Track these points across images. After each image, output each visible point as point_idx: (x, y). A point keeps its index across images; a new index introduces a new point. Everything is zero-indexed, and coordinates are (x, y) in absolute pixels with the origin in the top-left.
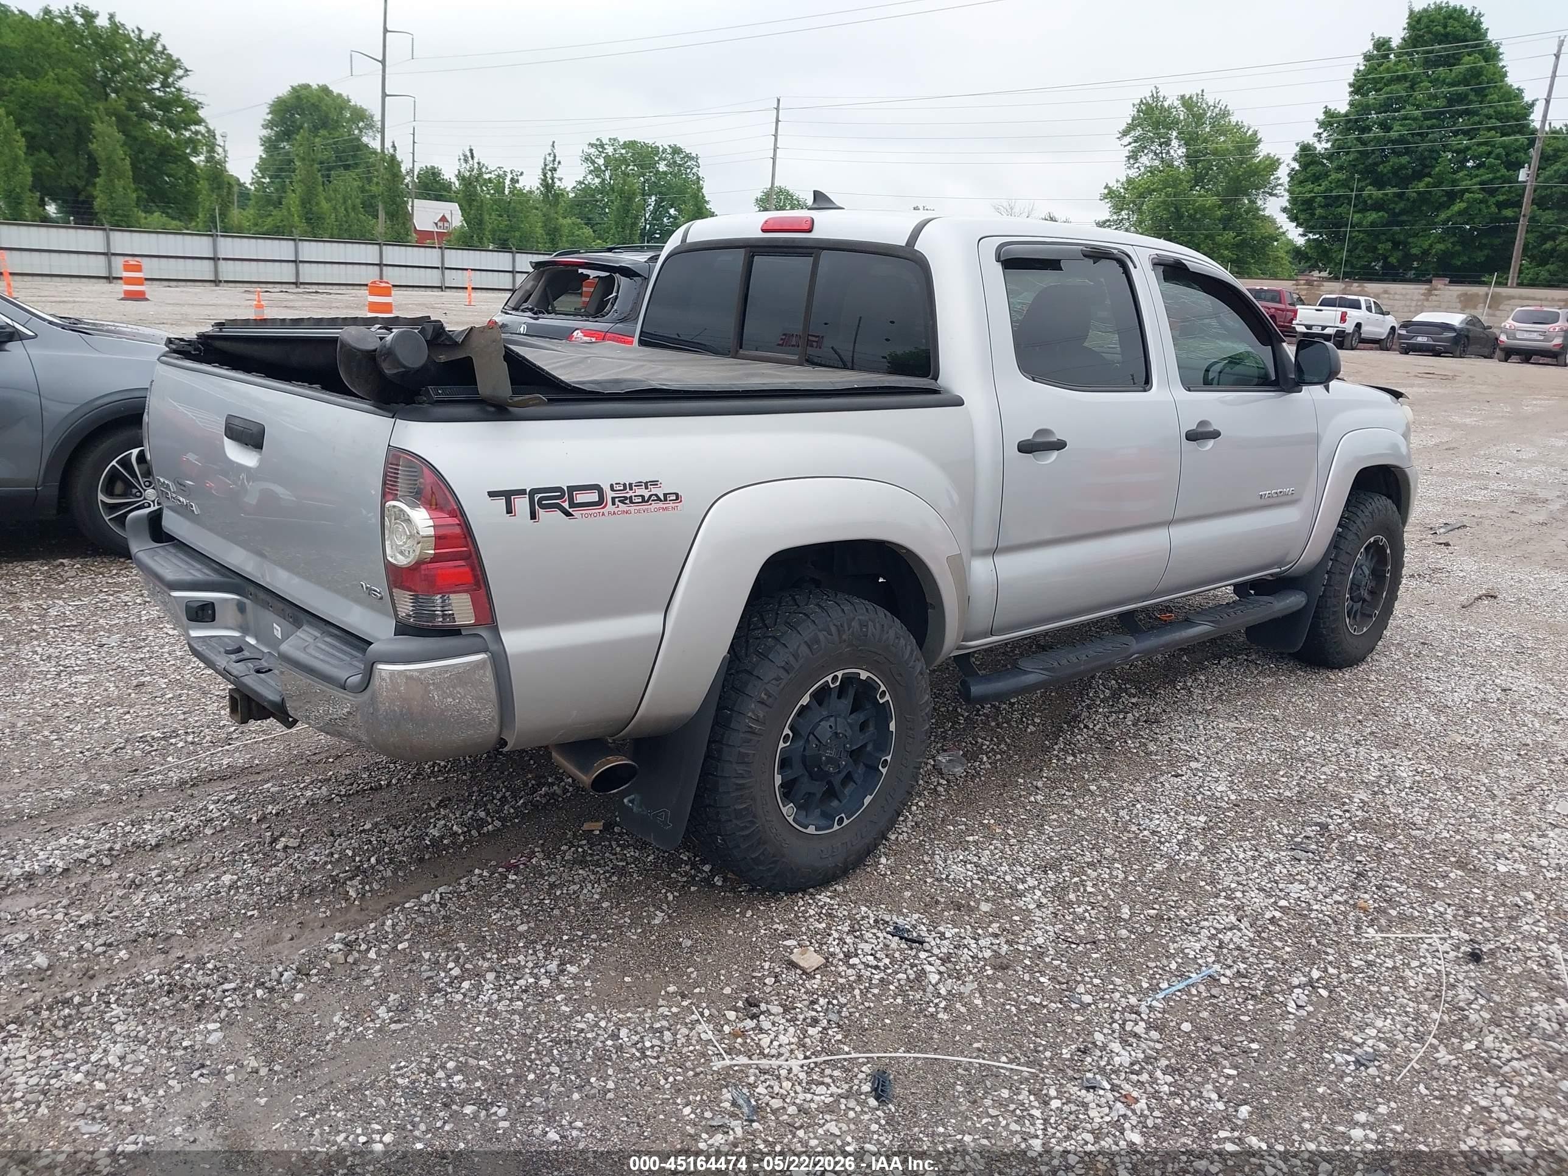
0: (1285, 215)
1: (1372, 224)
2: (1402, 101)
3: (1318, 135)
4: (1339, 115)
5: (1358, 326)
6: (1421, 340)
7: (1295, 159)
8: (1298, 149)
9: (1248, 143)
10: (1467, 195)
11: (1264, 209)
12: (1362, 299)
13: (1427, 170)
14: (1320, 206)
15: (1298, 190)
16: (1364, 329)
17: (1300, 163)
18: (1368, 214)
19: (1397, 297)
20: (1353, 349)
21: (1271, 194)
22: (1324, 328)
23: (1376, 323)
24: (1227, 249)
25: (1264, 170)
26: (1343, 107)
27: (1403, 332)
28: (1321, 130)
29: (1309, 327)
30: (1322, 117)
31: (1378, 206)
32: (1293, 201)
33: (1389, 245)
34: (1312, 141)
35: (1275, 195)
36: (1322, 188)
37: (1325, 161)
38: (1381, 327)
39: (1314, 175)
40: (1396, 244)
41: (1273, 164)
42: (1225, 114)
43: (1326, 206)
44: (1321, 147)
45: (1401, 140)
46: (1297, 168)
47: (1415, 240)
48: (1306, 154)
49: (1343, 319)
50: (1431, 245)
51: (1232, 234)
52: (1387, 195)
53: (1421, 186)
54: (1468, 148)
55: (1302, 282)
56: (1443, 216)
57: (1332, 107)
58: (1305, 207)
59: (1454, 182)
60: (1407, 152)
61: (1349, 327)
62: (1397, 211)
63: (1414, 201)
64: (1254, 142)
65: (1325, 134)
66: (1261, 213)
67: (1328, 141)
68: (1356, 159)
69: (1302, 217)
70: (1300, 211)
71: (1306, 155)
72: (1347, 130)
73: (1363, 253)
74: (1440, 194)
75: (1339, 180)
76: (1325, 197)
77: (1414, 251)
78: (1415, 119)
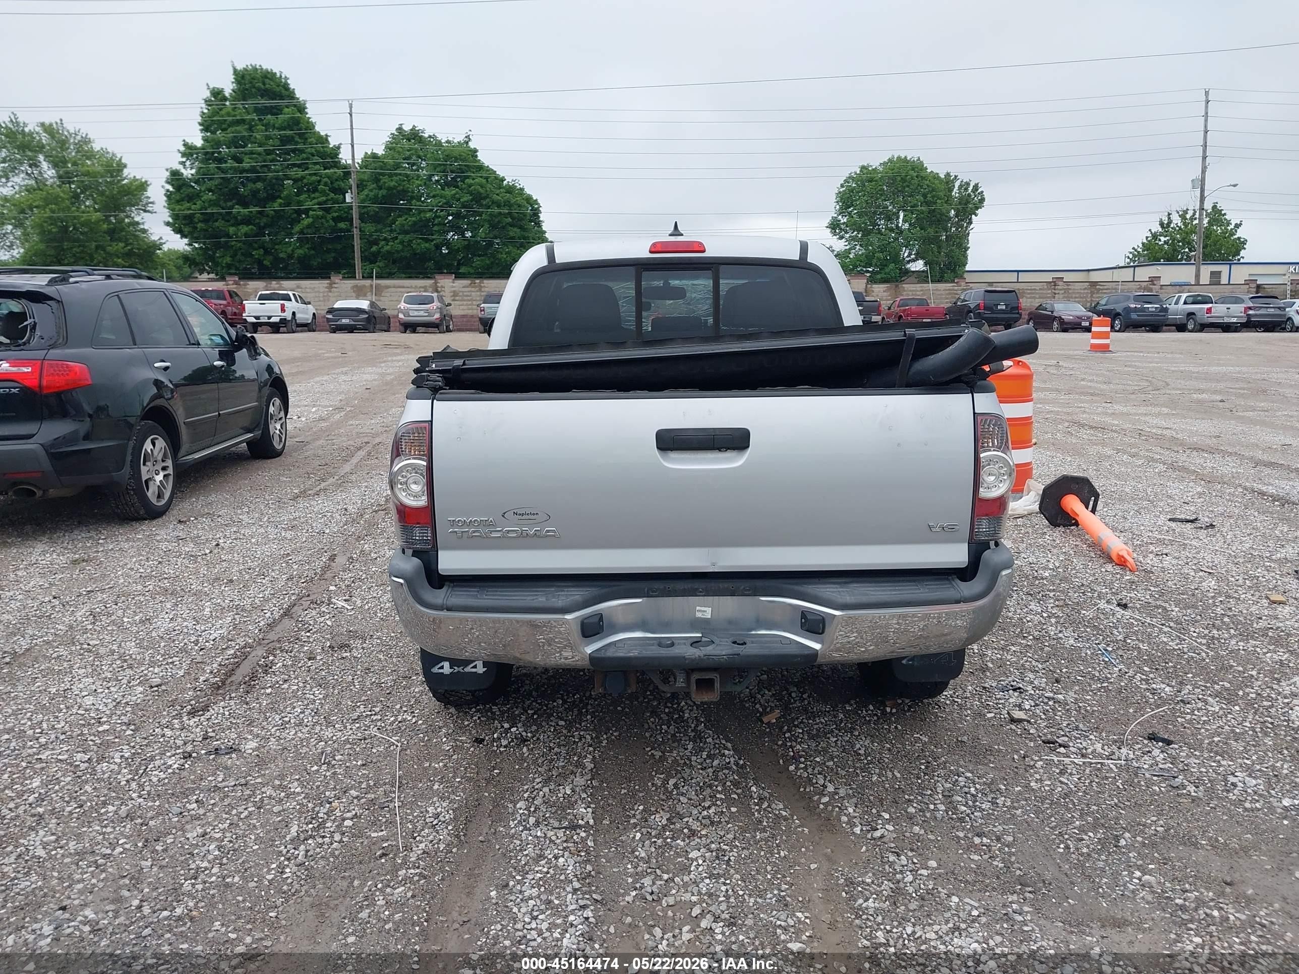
0: (169, 229)
1: (246, 235)
2: (246, 140)
3: (183, 163)
4: (195, 148)
5: (294, 313)
6: (345, 321)
7: (167, 182)
8: (168, 174)
9: (115, 168)
10: (311, 213)
11: (143, 223)
12: (290, 293)
13: (277, 194)
14: (200, 221)
15: (178, 207)
16: (298, 316)
17: (172, 185)
18: (240, 227)
19: (308, 290)
20: (294, 332)
21: (145, 211)
22: (269, 318)
23: (305, 312)
24: (119, 258)
25: (136, 190)
26: (198, 141)
27: (330, 316)
28: (184, 159)
29: (257, 318)
30: (182, 149)
31: (247, 221)
32: (175, 217)
33: (262, 251)
34: (180, 168)
35: (148, 211)
36: (198, 206)
37: (193, 184)
38: (307, 314)
39: (188, 195)
40: (267, 252)
41: (143, 186)
42: (86, 141)
43: (205, 221)
44: (188, 173)
45: (253, 170)
46: (171, 189)
47: (280, 246)
48: (175, 177)
49: (283, 309)
50: (293, 251)
51: (121, 245)
52: (251, 212)
53: (276, 206)
54: (303, 178)
55: (231, 282)
56: (297, 228)
57: (189, 141)
58: (187, 222)
59: (299, 203)
60: (258, 179)
61: (288, 315)
62: (262, 224)
63: (272, 218)
64: (121, 166)
65: (188, 163)
66: (142, 227)
67: (192, 168)
68: (220, 184)
69: (186, 230)
70: (181, 225)
71: (178, 179)
72: (205, 161)
73: (242, 258)
74: (291, 212)
75: (211, 200)
76: (202, 214)
77: (281, 255)
78: (259, 154)
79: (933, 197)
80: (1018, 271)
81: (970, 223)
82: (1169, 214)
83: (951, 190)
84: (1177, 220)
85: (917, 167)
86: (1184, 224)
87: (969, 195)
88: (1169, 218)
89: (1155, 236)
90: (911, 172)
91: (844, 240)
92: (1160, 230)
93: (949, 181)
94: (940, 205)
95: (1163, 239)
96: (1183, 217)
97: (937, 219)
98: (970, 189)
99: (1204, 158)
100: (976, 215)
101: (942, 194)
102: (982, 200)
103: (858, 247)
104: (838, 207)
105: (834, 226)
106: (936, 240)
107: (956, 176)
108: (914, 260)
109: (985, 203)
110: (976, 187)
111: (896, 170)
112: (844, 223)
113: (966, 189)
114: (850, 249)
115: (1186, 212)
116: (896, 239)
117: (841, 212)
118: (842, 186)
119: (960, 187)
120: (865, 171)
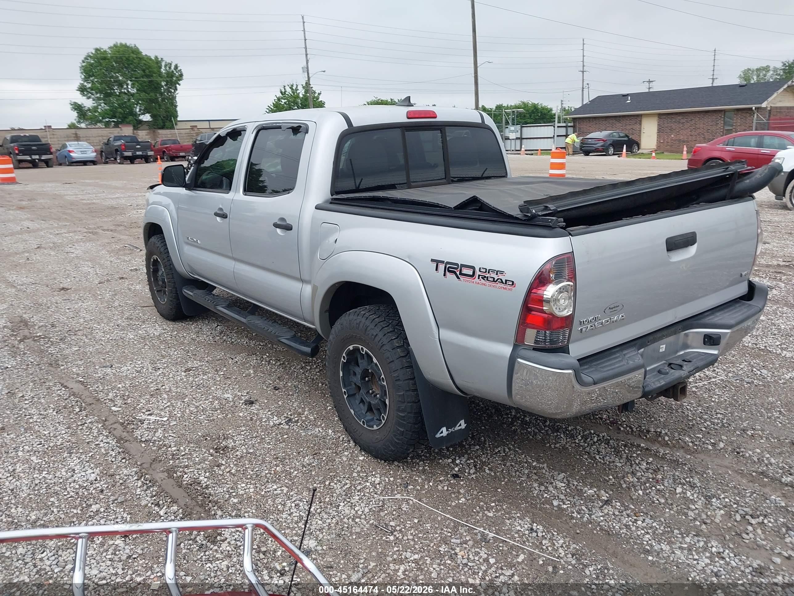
79: (150, 72)
80: (209, 121)
81: (176, 89)
82: (285, 86)
83: (160, 68)
84: (289, 90)
85: (136, 51)
86: (293, 92)
87: (173, 72)
88: (285, 89)
89: (279, 99)
90: (132, 55)
91: (91, 99)
92: (281, 95)
93: (158, 62)
94: (155, 78)
95: (283, 101)
96: (291, 88)
97: (155, 87)
98: (173, 68)
99: (307, 55)
100: (179, 85)
101: (155, 70)
102: (181, 75)
103: (103, 105)
104: (83, 77)
105: (82, 90)
106: (155, 101)
107: (162, 59)
108: (144, 114)
109: (184, 77)
110: (176, 67)
111: (121, 53)
112: (89, 88)
113: (170, 68)
114: (98, 105)
115: (292, 86)
116: (129, 100)
117: (86, 79)
118: (83, 62)
119: (166, 66)
120: (99, 52)
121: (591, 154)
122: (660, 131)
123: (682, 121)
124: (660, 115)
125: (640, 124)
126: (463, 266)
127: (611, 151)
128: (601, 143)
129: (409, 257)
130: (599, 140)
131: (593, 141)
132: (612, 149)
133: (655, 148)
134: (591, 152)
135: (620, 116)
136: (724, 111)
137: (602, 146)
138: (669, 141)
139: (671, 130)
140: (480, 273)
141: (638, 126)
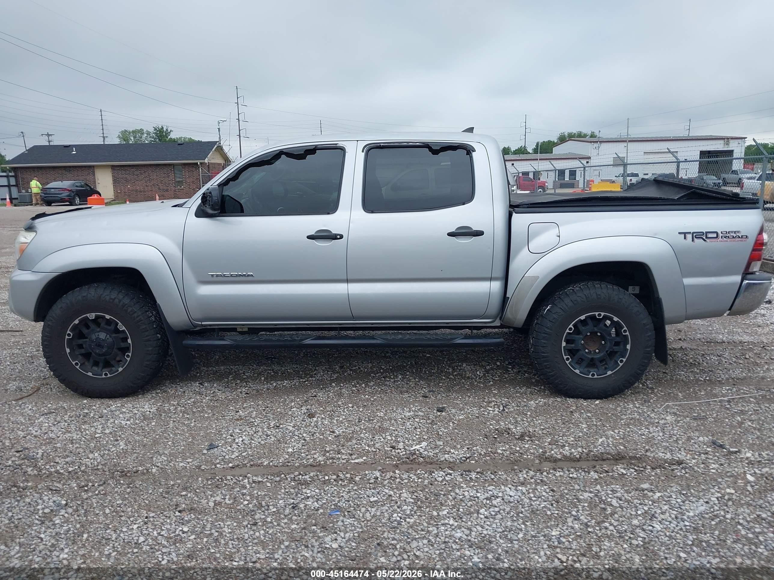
121: (52, 204)
122: (116, 181)
123: (136, 173)
124: (113, 167)
125: (94, 175)
126: (707, 233)
127: (77, 200)
128: (66, 193)
129: (656, 234)
130: (65, 189)
131: (57, 191)
132: (78, 199)
133: (113, 197)
134: (54, 202)
135: (70, 167)
136: (173, 165)
137: (68, 196)
138: (127, 191)
139: (127, 181)
140: (722, 235)
141: (91, 177)
